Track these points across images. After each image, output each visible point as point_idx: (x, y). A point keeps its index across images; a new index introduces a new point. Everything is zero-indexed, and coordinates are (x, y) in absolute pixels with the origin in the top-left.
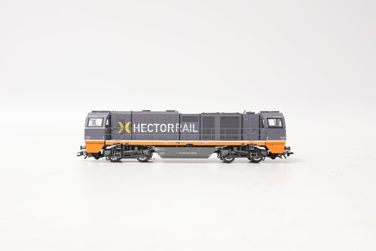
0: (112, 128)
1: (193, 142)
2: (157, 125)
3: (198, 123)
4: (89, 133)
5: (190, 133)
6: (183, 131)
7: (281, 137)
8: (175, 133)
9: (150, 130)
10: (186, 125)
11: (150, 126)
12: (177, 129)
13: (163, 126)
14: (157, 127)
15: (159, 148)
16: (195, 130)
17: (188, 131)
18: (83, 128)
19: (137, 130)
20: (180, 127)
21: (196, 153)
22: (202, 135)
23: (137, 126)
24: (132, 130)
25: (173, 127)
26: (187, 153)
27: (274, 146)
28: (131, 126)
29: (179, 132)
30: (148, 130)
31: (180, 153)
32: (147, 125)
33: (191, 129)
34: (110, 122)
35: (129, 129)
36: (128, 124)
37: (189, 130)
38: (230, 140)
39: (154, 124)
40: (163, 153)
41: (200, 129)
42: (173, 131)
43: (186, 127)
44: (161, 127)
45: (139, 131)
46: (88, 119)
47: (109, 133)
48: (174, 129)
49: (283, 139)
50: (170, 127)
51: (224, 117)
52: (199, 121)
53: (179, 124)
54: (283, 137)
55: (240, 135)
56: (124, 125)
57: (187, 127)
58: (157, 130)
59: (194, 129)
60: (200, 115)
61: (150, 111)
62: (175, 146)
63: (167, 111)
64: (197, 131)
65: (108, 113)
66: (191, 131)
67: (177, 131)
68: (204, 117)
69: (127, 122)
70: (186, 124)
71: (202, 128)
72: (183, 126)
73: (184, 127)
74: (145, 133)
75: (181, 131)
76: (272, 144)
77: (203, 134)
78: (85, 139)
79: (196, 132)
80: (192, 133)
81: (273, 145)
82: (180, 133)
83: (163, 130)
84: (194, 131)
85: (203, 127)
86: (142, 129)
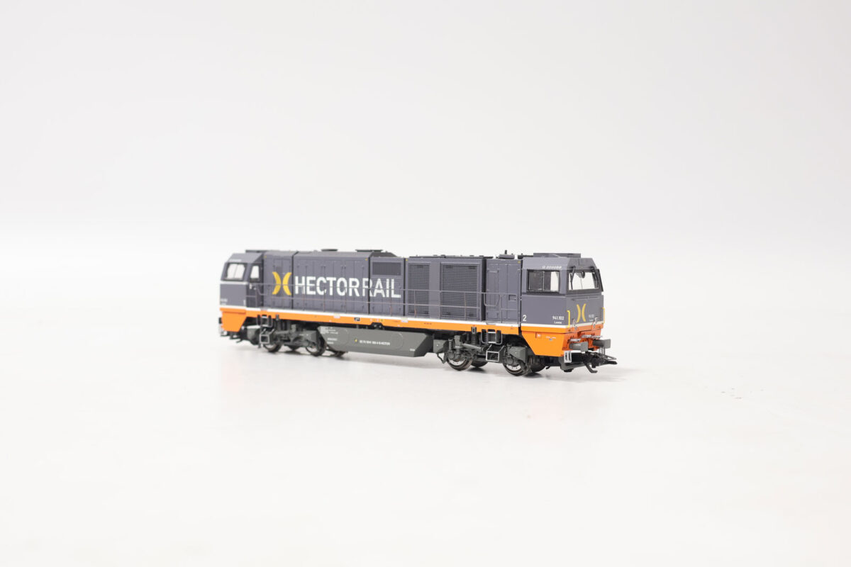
0: (265, 284)
1: (382, 320)
2: (331, 279)
3: (401, 277)
4: (227, 293)
5: (386, 299)
6: (375, 295)
7: (553, 317)
8: (361, 298)
9: (321, 290)
10: (379, 282)
11: (321, 282)
12: (364, 291)
13: (342, 283)
14: (331, 284)
15: (327, 327)
16: (395, 293)
17: (384, 296)
18: (217, 282)
19: (300, 289)
20: (369, 285)
21: (388, 344)
22: (407, 304)
23: (300, 281)
24: (292, 290)
25: (357, 285)
26: (374, 343)
27: (541, 338)
28: (292, 281)
29: (367, 297)
30: (318, 289)
31: (361, 342)
32: (317, 279)
33: (388, 291)
34: (262, 272)
35: (289, 288)
36: (288, 275)
37: (385, 294)
38: (453, 319)
39: (328, 279)
40: (335, 339)
41: (404, 292)
42: (358, 294)
43: (379, 287)
44: (338, 285)
45: (304, 292)
46: (228, 265)
47: (257, 292)
48: (360, 290)
49: (560, 321)
50: (353, 286)
51: (449, 267)
52: (402, 274)
53: (367, 280)
54: (561, 318)
55: (479, 308)
56: (282, 278)
57: (381, 287)
58: (331, 290)
59: (393, 292)
60: (405, 259)
61: (335, 250)
62: (353, 326)
63: (358, 251)
64: (398, 296)
65: (259, 255)
66: (388, 296)
67: (364, 295)
68: (411, 265)
69: (286, 273)
70: (379, 280)
71: (407, 289)
72: (374, 284)
73: (377, 287)
74: (313, 296)
75: (371, 295)
76: (536, 333)
77: (410, 302)
78: (221, 303)
79: (396, 298)
80: (391, 299)
81: (539, 335)
82: (369, 298)
83: (342, 290)
84: (394, 296)
85: (410, 287)
86: (308, 288)
